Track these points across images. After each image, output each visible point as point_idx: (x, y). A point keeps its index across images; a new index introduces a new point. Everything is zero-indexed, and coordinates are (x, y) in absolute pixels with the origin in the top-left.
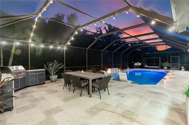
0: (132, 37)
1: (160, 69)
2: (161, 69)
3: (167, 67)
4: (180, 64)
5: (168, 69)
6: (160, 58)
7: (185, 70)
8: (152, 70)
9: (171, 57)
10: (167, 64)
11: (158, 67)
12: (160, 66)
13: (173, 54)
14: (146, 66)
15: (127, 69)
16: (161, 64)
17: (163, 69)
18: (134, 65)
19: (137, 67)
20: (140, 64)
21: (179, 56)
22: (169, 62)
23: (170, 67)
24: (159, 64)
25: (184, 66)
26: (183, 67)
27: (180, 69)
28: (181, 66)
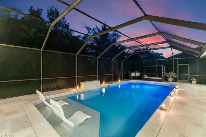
0: (131, 39)
1: (163, 81)
2: (165, 81)
3: (172, 79)
4: (190, 75)
5: (174, 80)
6: (163, 67)
7: (197, 83)
8: (152, 83)
9: (178, 65)
10: (173, 74)
11: (161, 78)
12: (163, 77)
13: (180, 61)
14: (146, 77)
15: (118, 81)
16: (165, 75)
17: (168, 81)
18: (131, 75)
19: (134, 78)
20: (138, 74)
21: (188, 63)
22: (176, 72)
23: (177, 78)
24: (163, 74)
25: (195, 77)
26: (194, 79)
27: (190, 82)
28: (191, 77)
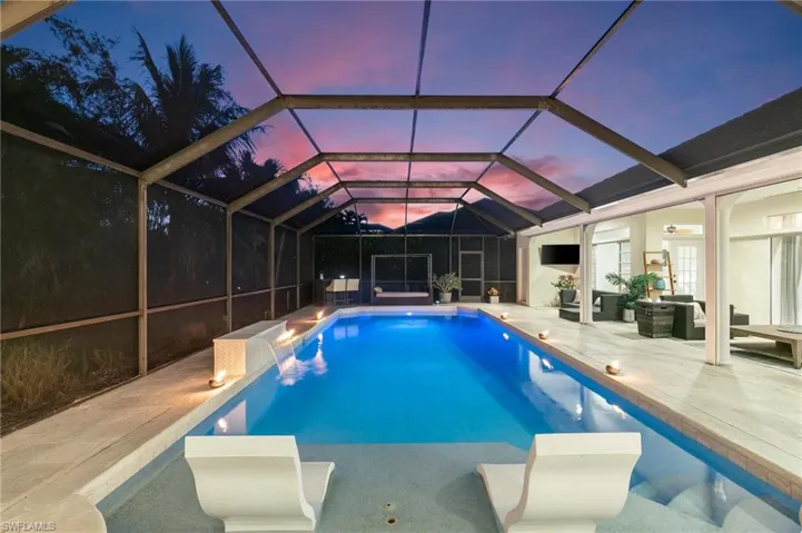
1: (432, 301)
3: (451, 294)
4: (485, 280)
5: (454, 299)
7: (500, 301)
8: (409, 310)
9: (461, 253)
11: (427, 295)
12: (432, 291)
13: (465, 244)
14: (380, 292)
17: (441, 300)
19: (341, 299)
20: (353, 285)
21: (482, 249)
22: (456, 273)
25: (497, 287)
26: (495, 291)
27: (487, 299)
28: (488, 287)
